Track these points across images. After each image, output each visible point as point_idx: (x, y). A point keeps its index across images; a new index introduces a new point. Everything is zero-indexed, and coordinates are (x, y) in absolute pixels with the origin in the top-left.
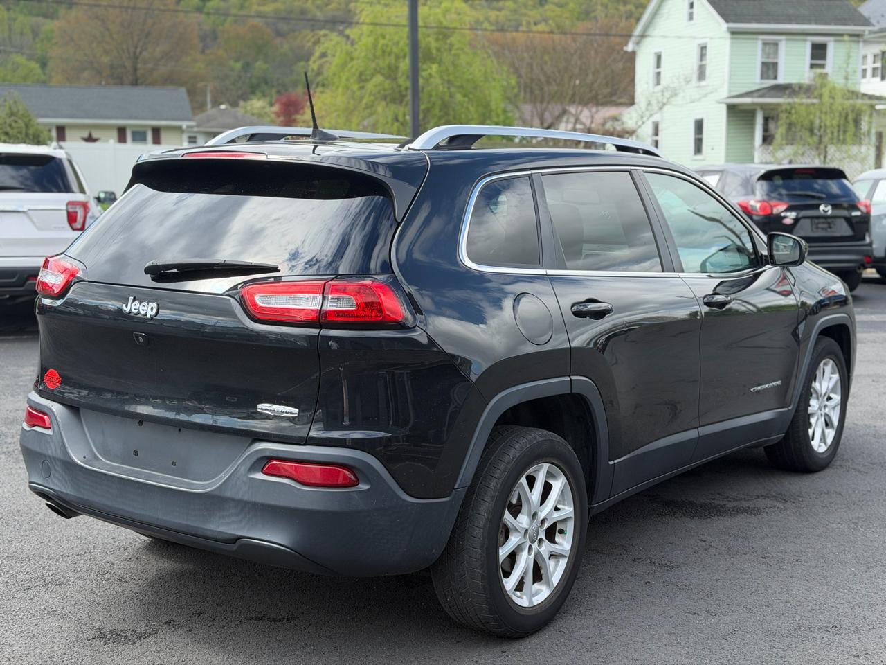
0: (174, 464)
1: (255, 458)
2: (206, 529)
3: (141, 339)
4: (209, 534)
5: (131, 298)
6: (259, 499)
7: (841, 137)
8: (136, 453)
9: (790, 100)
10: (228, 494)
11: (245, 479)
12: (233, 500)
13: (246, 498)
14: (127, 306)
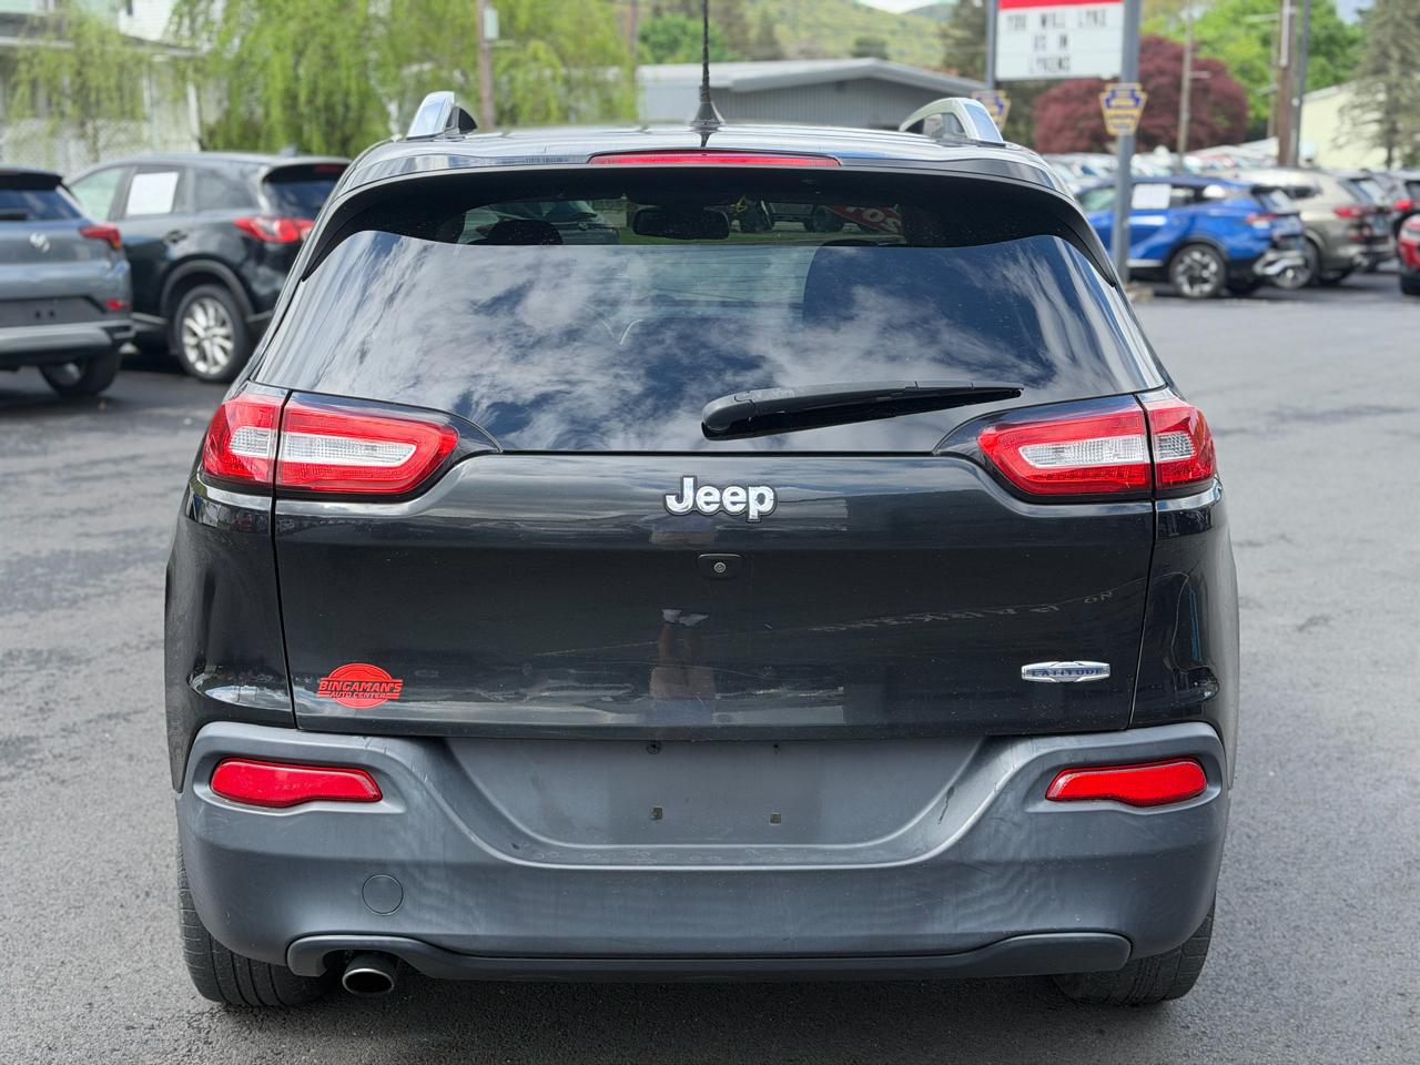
0: (775, 819)
1: (1036, 773)
2: (926, 936)
3: (720, 567)
4: (931, 944)
5: (689, 482)
6: (1055, 850)
7: (128, 107)
8: (658, 814)
9: (28, 42)
10: (982, 854)
11: (1017, 818)
12: (990, 864)
13: (1025, 855)
14: (680, 499)
